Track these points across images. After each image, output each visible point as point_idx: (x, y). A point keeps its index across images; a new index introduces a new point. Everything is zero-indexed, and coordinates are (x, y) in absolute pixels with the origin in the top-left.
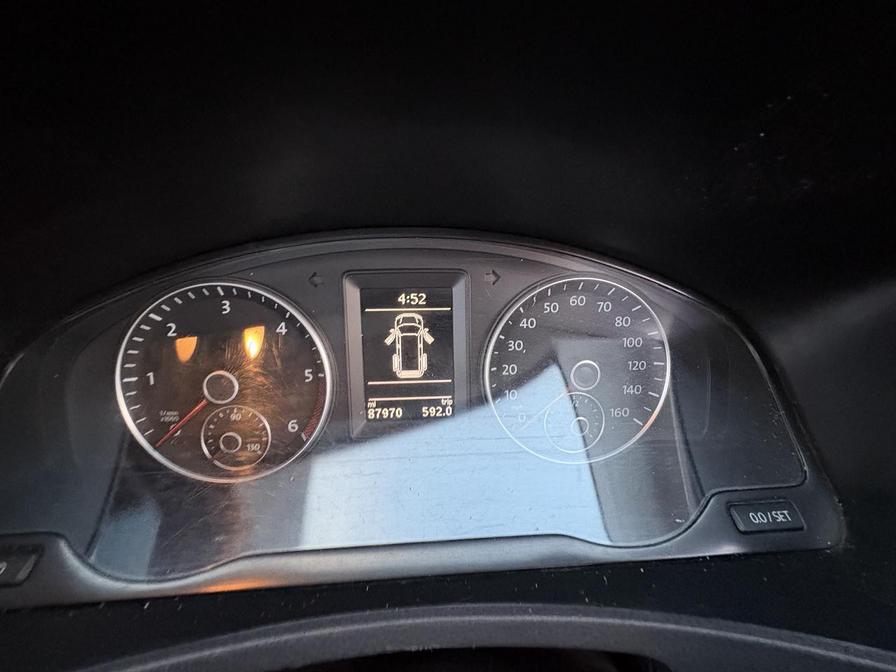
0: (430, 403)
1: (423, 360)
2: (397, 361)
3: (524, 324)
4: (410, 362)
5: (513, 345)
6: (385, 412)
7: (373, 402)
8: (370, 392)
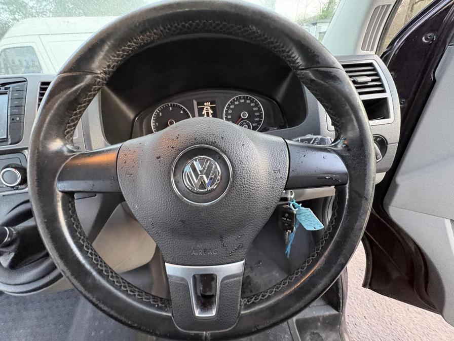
3: (231, 107)
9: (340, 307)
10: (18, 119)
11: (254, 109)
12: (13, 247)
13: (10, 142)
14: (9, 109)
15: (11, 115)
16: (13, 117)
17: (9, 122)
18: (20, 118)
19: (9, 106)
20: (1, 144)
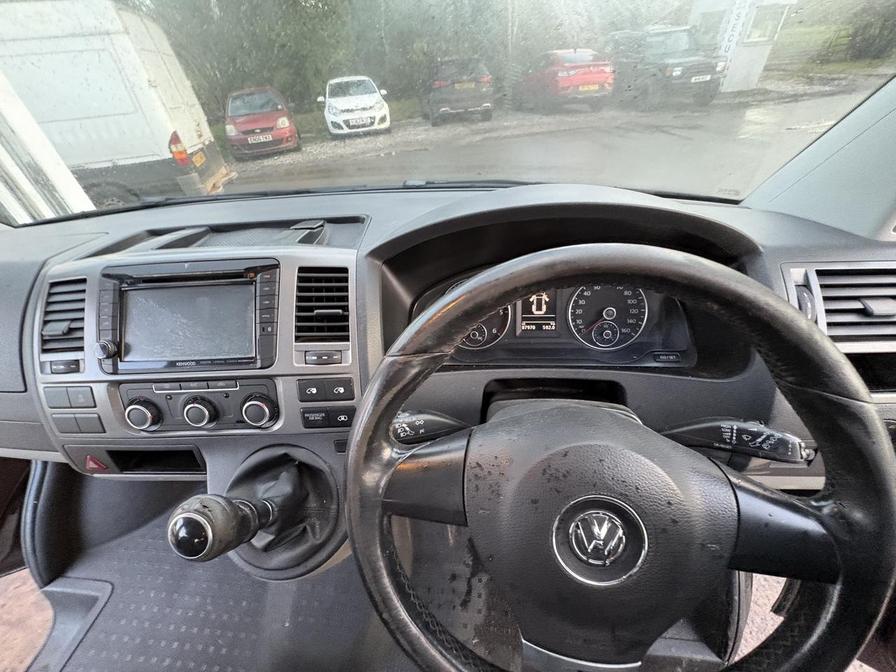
0: (546, 324)
1: (544, 307)
2: (534, 307)
3: (585, 294)
4: (539, 308)
5: (581, 302)
6: (529, 327)
7: (524, 323)
8: (524, 319)
9: (726, 652)
10: (269, 329)
11: (629, 302)
12: (273, 528)
13: (259, 365)
14: (258, 312)
15: (261, 323)
16: (264, 325)
17: (258, 334)
18: (272, 329)
19: (258, 307)
20: (247, 367)
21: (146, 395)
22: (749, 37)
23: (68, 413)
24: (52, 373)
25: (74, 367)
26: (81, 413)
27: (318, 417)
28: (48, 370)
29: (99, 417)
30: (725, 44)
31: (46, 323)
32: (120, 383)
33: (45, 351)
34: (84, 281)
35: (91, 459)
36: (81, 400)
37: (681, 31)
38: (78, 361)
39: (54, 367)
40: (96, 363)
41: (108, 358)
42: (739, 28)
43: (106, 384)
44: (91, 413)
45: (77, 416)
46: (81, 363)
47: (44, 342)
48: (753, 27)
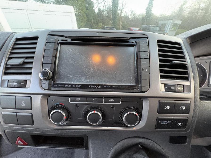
18: (148, 70)
20: (132, 91)
21: (64, 103)
22: (171, 29)
23: (13, 112)
24: (8, 87)
25: (23, 84)
26: (21, 113)
27: (166, 123)
28: (6, 85)
29: (32, 116)
30: (166, 30)
31: (10, 58)
32: (49, 95)
33: (6, 74)
34: (36, 38)
35: (20, 139)
36: (23, 105)
37: (157, 27)
38: (26, 80)
39: (10, 83)
40: (38, 82)
41: (46, 80)
42: (169, 27)
43: (41, 96)
44: (27, 113)
45: (18, 114)
46: (28, 82)
47: (7, 68)
48: (172, 27)
